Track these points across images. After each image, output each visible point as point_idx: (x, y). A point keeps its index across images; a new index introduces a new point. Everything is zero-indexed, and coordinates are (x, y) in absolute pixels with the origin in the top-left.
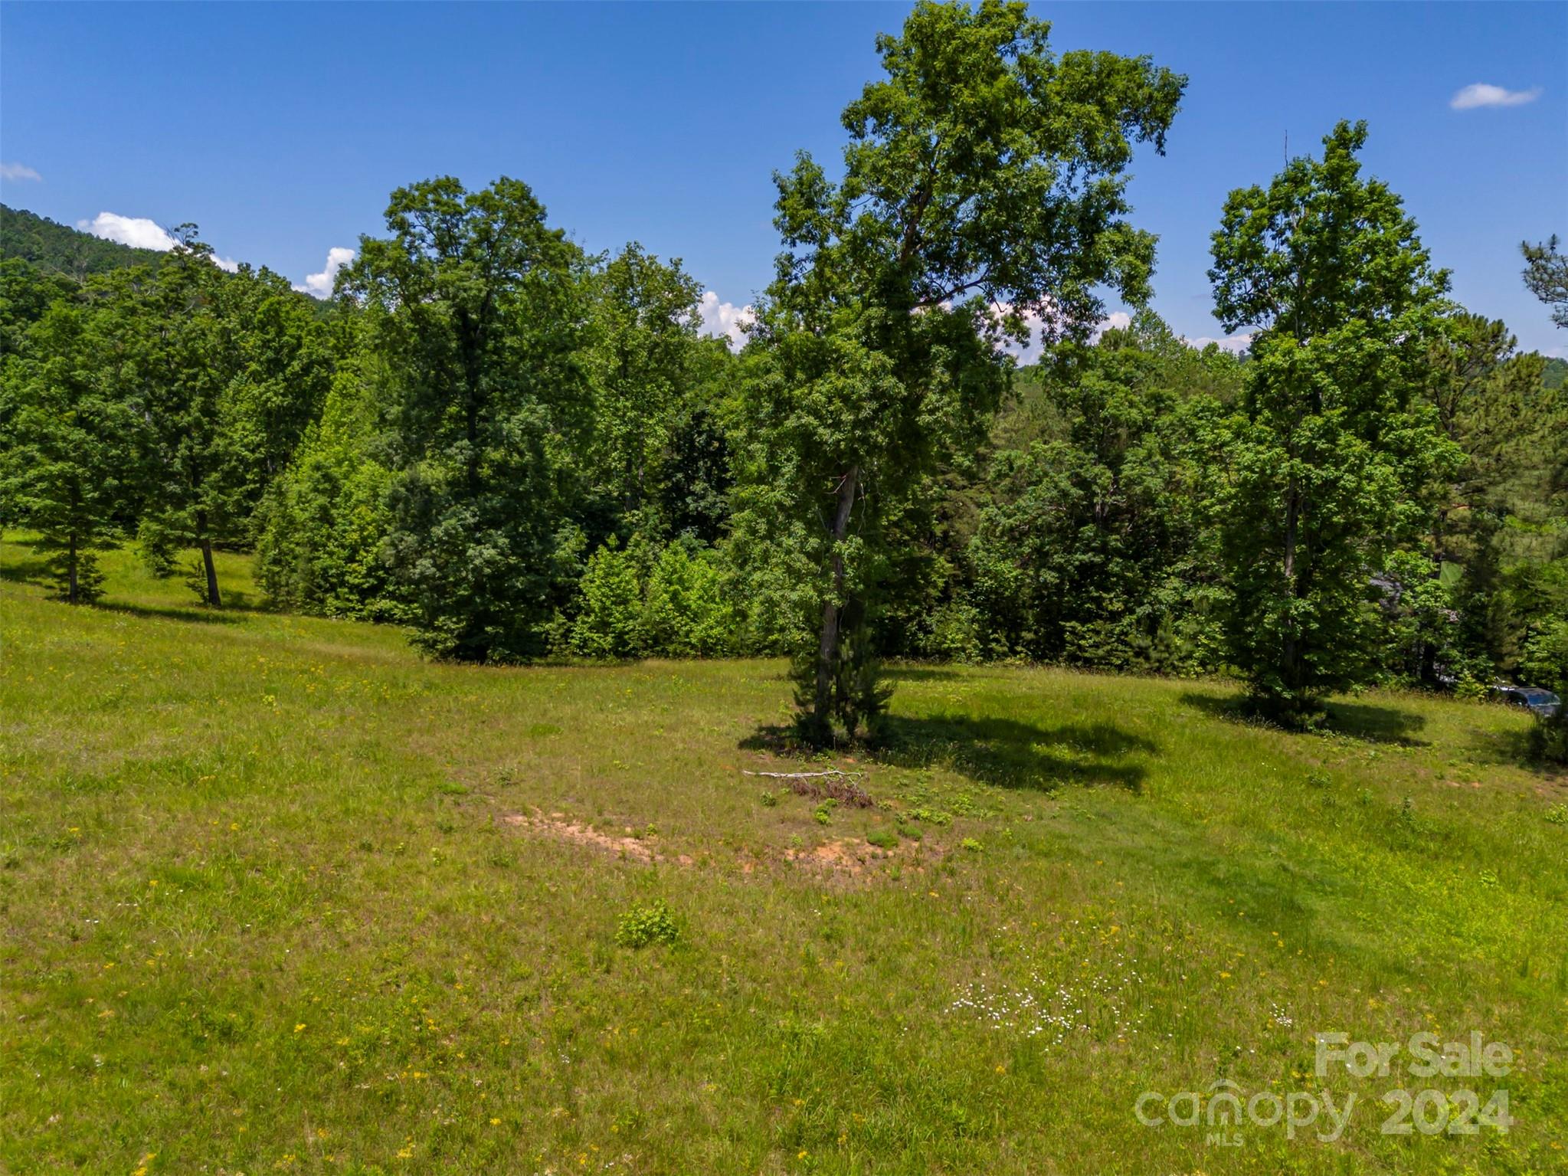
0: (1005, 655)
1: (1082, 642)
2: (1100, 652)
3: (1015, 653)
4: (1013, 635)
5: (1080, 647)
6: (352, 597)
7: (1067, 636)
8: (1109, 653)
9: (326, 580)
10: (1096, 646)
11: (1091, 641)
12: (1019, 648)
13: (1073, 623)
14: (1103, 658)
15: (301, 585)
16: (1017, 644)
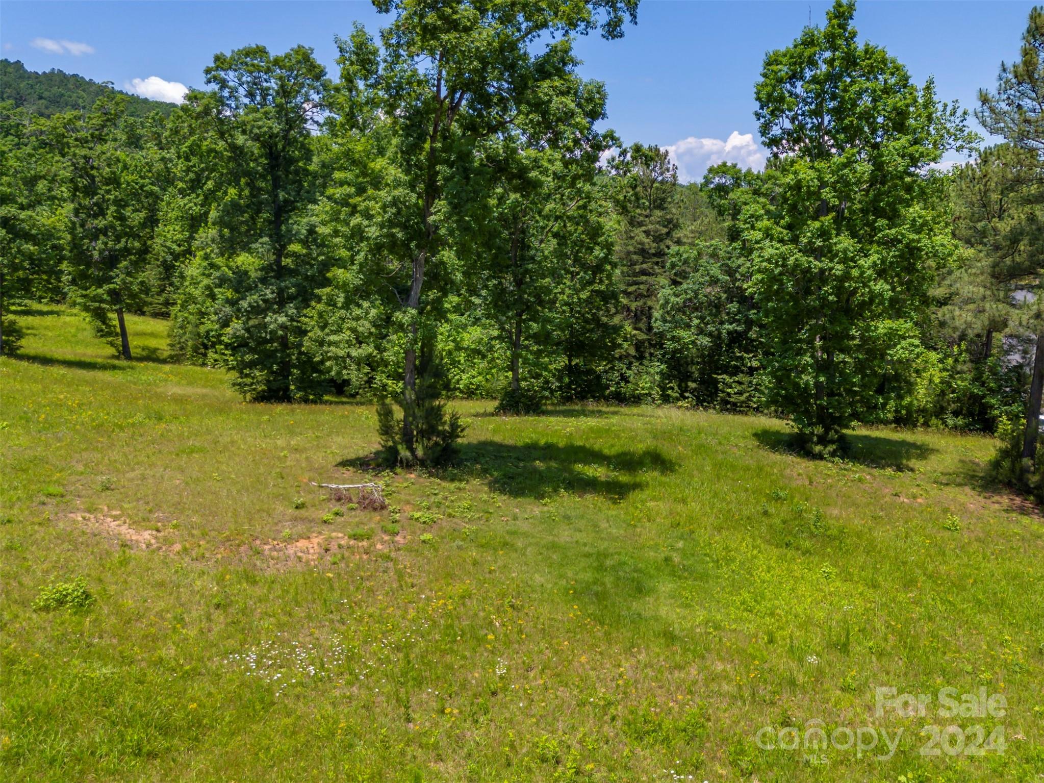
0: (678, 399)
1: (729, 390)
2: (743, 398)
3: (685, 398)
4: (683, 385)
5: (729, 394)
6: (226, 352)
7: (720, 386)
8: (749, 398)
9: (209, 340)
10: (740, 393)
11: (736, 390)
12: (687, 395)
13: (725, 376)
14: (743, 402)
15: (190, 343)
16: (686, 391)
